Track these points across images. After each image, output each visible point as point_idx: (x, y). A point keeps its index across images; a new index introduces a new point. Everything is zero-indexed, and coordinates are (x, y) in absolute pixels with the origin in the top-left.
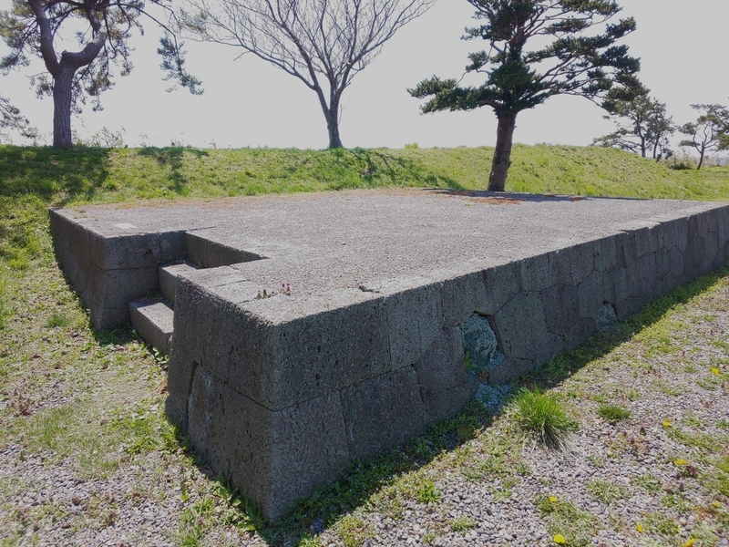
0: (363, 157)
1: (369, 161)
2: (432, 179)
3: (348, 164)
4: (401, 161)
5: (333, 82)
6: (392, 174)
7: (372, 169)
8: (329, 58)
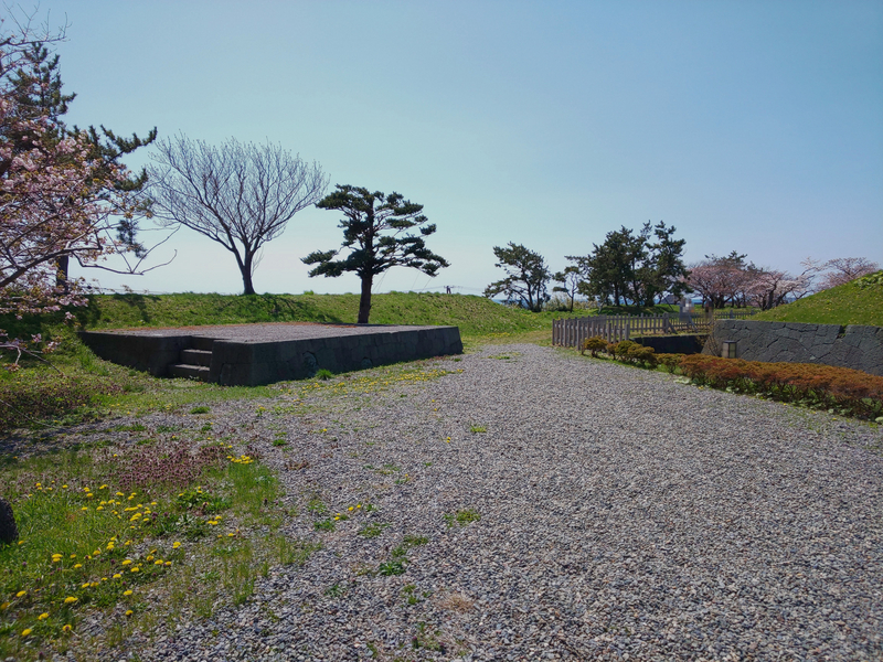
0: (272, 301)
1: (275, 304)
2: (321, 317)
3: (260, 305)
4: (299, 304)
5: (247, 246)
6: (293, 313)
7: (278, 309)
8: (244, 229)
